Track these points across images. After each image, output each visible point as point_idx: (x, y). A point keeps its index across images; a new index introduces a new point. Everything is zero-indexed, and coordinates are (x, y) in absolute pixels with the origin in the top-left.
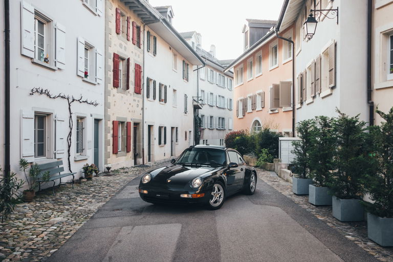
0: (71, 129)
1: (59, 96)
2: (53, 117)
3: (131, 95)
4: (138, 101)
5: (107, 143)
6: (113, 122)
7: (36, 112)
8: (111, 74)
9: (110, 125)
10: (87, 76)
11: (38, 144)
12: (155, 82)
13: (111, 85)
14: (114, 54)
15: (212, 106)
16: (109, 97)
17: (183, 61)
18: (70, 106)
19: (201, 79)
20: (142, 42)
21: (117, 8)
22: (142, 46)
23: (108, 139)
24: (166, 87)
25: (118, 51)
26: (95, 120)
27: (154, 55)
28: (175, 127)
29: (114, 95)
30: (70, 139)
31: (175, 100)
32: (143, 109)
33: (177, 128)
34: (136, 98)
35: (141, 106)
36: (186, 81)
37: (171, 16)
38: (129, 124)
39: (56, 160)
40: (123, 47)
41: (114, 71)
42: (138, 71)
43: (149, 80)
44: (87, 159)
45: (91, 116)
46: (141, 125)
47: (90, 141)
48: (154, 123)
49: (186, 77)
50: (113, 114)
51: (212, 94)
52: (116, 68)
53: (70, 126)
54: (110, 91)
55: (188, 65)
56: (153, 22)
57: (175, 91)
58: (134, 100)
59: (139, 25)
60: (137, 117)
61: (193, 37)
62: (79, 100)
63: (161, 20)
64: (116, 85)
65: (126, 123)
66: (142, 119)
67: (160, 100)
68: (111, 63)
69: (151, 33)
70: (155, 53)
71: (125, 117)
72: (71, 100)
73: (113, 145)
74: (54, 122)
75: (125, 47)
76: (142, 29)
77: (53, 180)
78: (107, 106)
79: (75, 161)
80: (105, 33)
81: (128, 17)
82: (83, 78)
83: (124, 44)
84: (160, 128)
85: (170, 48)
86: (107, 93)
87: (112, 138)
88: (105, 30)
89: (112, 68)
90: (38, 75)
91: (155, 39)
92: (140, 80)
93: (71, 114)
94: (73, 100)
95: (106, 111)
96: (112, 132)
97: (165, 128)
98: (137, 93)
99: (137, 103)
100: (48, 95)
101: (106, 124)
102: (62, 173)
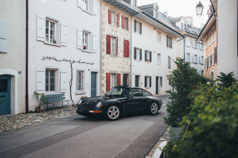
0: (72, 77)
1: (63, 60)
2: (59, 71)
3: (121, 58)
4: (127, 61)
5: (102, 85)
6: (107, 73)
7: (46, 68)
8: (105, 47)
9: (104, 75)
10: (86, 48)
11: (50, 85)
12: (141, 50)
13: (104, 53)
14: (107, 35)
15: (196, 64)
16: (103, 59)
17: (167, 36)
18: (71, 65)
19: (187, 46)
20: (129, 27)
21: (109, 9)
22: (130, 30)
23: (103, 83)
24: (151, 53)
25: (110, 34)
26: (92, 73)
27: (140, 34)
28: (160, 76)
29: (107, 59)
30: (71, 83)
31: (159, 60)
32: (131, 66)
33: (161, 77)
34: (124, 60)
35: (129, 64)
36: (170, 48)
37: (157, 9)
38: (119, 75)
39: (61, 93)
40: (114, 30)
41: (107, 45)
42: (126, 44)
43: (135, 49)
44: (85, 94)
45: (89, 70)
46: (129, 75)
47: (88, 84)
48: (141, 74)
49: (170, 46)
50: (107, 69)
51: (196, 55)
52: (108, 43)
53: (71, 76)
54: (104, 56)
55: (171, 38)
56: (136, 15)
57: (159, 54)
58: (124, 61)
59: (127, 17)
60: (126, 71)
61: (181, 20)
62: (79, 62)
63: (141, 13)
64: (108, 52)
65: (117, 74)
66: (130, 72)
67: (146, 60)
68: (105, 40)
69: (137, 21)
70: (141, 32)
71: (116, 70)
72: (72, 62)
73: (106, 87)
74: (60, 74)
75: (116, 30)
76: (130, 19)
77: (53, 103)
78: (102, 64)
79: (76, 94)
80: (100, 24)
81: (118, 13)
82: (81, 50)
83: (115, 29)
84: (146, 77)
85: (155, 29)
86: (102, 57)
87: (106, 83)
88: (100, 22)
89: (105, 43)
90: (48, 50)
91: (141, 24)
92: (128, 49)
93: (72, 69)
94: (74, 62)
95: (101, 67)
96: (105, 79)
97: (150, 77)
98: (126, 57)
99: (126, 62)
100: (55, 60)
101: (101, 75)
102: (63, 100)
